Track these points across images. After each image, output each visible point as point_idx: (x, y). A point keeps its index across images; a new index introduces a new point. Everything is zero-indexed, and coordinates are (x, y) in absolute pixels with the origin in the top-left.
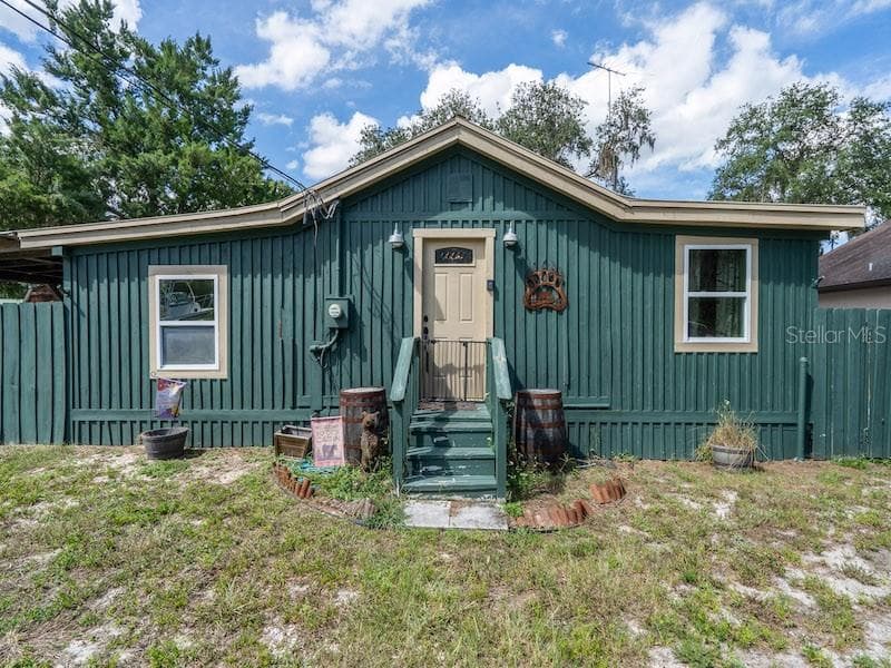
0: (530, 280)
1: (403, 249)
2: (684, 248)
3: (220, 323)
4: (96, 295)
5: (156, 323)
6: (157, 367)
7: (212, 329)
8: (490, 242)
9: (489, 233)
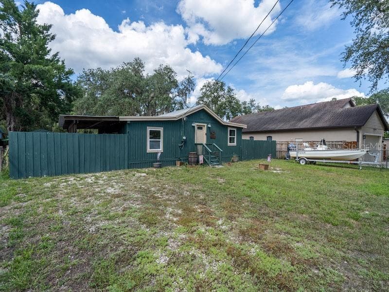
0: (211, 133)
1: (194, 126)
2: (229, 129)
5: (149, 140)
6: (149, 150)
7: (160, 141)
8: (206, 127)
9: (206, 125)
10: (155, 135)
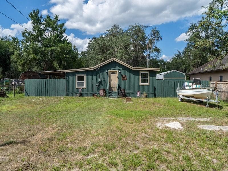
0: (122, 76)
1: (107, 73)
2: (141, 73)
3: (85, 81)
4: (70, 78)
5: (77, 81)
6: (77, 87)
7: (84, 82)
8: (118, 72)
9: (117, 71)
10: (81, 79)
